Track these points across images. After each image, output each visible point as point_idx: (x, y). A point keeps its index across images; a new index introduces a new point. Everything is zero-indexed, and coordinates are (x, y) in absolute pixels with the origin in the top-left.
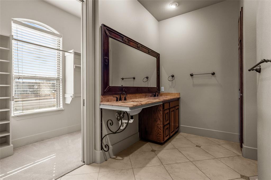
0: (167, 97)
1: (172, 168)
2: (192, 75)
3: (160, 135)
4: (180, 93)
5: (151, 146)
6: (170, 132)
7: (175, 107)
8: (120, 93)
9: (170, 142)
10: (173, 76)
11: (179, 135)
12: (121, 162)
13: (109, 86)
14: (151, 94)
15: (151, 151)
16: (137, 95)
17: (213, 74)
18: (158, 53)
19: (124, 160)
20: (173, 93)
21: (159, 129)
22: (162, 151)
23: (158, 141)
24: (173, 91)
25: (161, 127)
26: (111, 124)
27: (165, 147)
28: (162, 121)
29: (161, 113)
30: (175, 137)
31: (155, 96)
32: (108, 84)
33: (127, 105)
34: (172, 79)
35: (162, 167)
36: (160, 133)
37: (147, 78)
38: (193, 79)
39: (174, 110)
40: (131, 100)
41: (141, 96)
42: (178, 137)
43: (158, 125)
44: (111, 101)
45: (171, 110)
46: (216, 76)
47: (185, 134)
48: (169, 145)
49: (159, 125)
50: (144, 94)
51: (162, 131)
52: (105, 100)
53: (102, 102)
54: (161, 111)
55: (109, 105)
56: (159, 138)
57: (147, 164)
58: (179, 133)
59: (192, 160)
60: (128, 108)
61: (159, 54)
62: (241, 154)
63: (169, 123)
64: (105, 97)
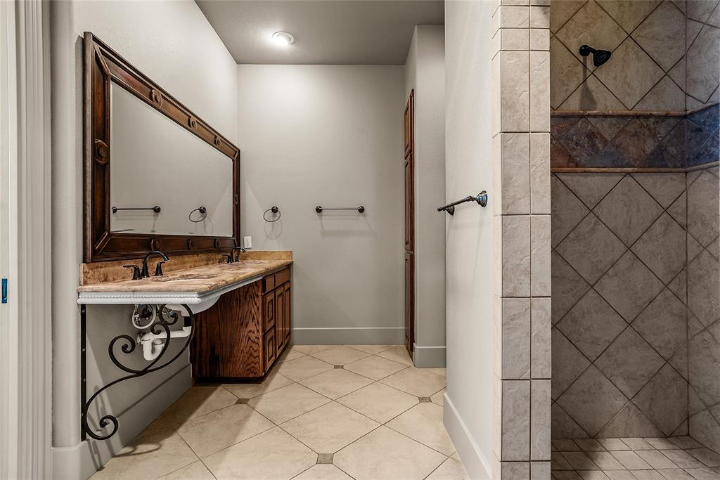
0: (262, 261)
1: (299, 426)
2: (319, 210)
3: (255, 358)
4: (291, 252)
5: (231, 392)
6: (276, 348)
7: (283, 285)
8: (141, 254)
9: (277, 371)
10: (275, 210)
11: (292, 351)
12: (156, 456)
13: (109, 232)
14: (220, 256)
15: (236, 403)
16: (187, 258)
17: (362, 210)
18: (236, 148)
19: (163, 447)
20: (275, 252)
21: (254, 345)
22: (265, 396)
23: (251, 376)
24: (274, 246)
25: (258, 338)
26: (128, 349)
27: (267, 385)
28: (260, 323)
29: (259, 301)
30: (285, 357)
31: (230, 260)
32: (107, 228)
33: (192, 287)
34: (274, 216)
35: (277, 431)
36: (255, 355)
37: (202, 211)
38: (321, 219)
39: (282, 293)
40: (179, 273)
41: (196, 261)
42: (290, 356)
43: (251, 334)
44: (114, 279)
45: (278, 292)
46: (366, 216)
47: (306, 348)
48: (277, 380)
49: (254, 332)
50: (203, 256)
51: (261, 348)
52: (96, 276)
53: (85, 283)
54: (257, 296)
55: (118, 291)
56: (252, 367)
57: (236, 436)
58: (290, 348)
59: (334, 397)
60: (195, 296)
61: (239, 151)
62: (411, 364)
63: (274, 326)
64: (97, 267)
